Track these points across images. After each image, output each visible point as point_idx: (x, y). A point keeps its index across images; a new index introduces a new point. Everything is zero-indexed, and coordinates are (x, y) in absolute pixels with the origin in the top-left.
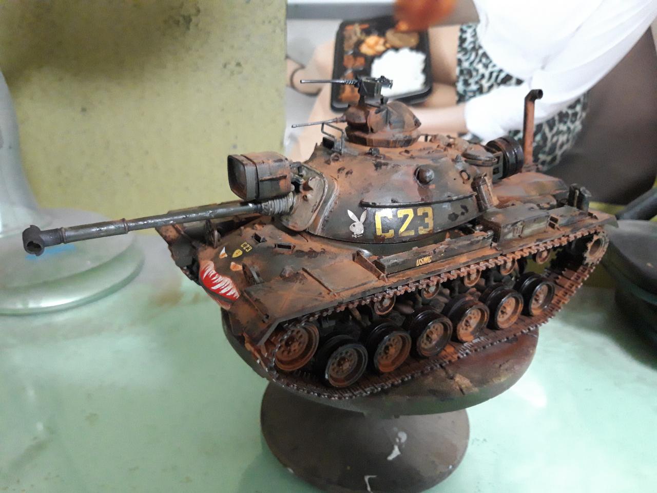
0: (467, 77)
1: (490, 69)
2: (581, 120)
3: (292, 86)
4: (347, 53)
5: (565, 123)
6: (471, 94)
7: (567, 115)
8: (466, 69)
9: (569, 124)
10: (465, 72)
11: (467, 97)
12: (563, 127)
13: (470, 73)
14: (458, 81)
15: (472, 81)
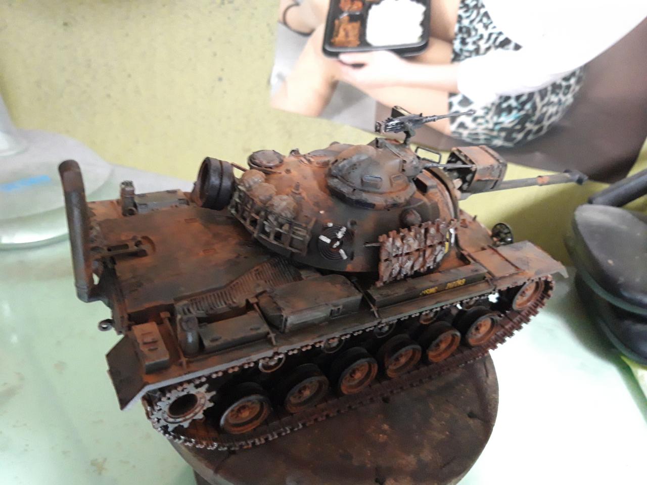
0: (465, 36)
1: (490, 30)
2: (573, 94)
3: (285, 23)
5: (557, 94)
6: (467, 54)
7: (560, 86)
8: (465, 27)
9: (561, 96)
10: (464, 30)
11: (462, 57)
12: (554, 99)
13: (468, 32)
14: (455, 39)
15: (469, 40)
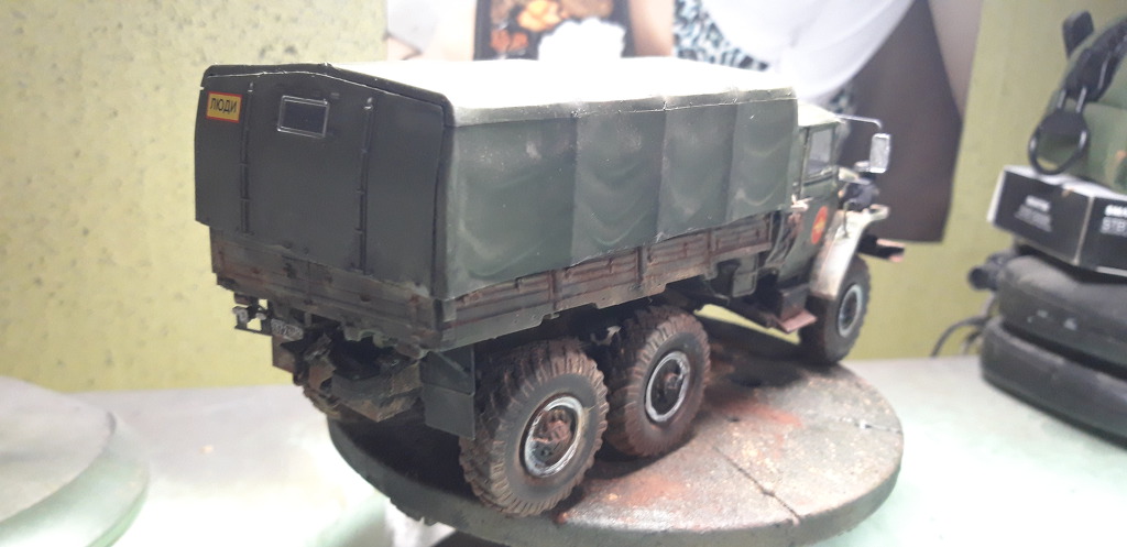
1: (722, 49)
4: (497, 26)
8: (687, 50)
10: (686, 54)
